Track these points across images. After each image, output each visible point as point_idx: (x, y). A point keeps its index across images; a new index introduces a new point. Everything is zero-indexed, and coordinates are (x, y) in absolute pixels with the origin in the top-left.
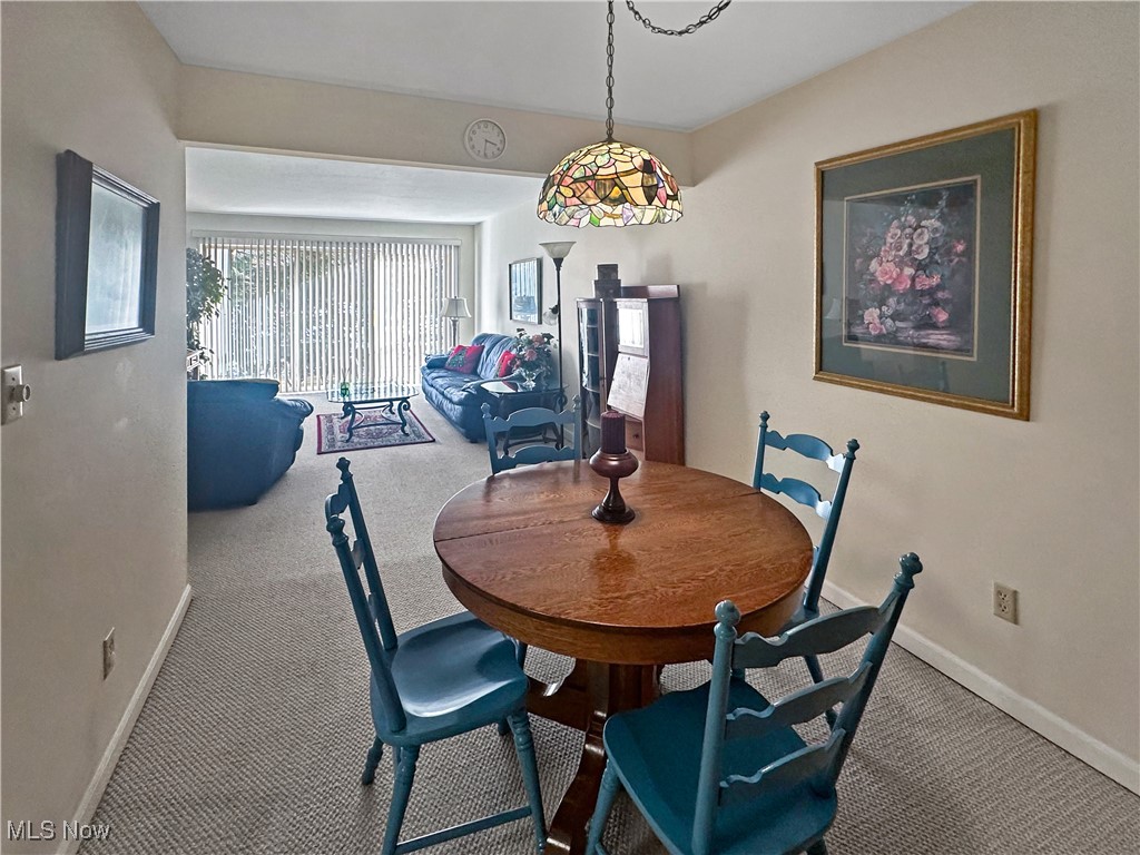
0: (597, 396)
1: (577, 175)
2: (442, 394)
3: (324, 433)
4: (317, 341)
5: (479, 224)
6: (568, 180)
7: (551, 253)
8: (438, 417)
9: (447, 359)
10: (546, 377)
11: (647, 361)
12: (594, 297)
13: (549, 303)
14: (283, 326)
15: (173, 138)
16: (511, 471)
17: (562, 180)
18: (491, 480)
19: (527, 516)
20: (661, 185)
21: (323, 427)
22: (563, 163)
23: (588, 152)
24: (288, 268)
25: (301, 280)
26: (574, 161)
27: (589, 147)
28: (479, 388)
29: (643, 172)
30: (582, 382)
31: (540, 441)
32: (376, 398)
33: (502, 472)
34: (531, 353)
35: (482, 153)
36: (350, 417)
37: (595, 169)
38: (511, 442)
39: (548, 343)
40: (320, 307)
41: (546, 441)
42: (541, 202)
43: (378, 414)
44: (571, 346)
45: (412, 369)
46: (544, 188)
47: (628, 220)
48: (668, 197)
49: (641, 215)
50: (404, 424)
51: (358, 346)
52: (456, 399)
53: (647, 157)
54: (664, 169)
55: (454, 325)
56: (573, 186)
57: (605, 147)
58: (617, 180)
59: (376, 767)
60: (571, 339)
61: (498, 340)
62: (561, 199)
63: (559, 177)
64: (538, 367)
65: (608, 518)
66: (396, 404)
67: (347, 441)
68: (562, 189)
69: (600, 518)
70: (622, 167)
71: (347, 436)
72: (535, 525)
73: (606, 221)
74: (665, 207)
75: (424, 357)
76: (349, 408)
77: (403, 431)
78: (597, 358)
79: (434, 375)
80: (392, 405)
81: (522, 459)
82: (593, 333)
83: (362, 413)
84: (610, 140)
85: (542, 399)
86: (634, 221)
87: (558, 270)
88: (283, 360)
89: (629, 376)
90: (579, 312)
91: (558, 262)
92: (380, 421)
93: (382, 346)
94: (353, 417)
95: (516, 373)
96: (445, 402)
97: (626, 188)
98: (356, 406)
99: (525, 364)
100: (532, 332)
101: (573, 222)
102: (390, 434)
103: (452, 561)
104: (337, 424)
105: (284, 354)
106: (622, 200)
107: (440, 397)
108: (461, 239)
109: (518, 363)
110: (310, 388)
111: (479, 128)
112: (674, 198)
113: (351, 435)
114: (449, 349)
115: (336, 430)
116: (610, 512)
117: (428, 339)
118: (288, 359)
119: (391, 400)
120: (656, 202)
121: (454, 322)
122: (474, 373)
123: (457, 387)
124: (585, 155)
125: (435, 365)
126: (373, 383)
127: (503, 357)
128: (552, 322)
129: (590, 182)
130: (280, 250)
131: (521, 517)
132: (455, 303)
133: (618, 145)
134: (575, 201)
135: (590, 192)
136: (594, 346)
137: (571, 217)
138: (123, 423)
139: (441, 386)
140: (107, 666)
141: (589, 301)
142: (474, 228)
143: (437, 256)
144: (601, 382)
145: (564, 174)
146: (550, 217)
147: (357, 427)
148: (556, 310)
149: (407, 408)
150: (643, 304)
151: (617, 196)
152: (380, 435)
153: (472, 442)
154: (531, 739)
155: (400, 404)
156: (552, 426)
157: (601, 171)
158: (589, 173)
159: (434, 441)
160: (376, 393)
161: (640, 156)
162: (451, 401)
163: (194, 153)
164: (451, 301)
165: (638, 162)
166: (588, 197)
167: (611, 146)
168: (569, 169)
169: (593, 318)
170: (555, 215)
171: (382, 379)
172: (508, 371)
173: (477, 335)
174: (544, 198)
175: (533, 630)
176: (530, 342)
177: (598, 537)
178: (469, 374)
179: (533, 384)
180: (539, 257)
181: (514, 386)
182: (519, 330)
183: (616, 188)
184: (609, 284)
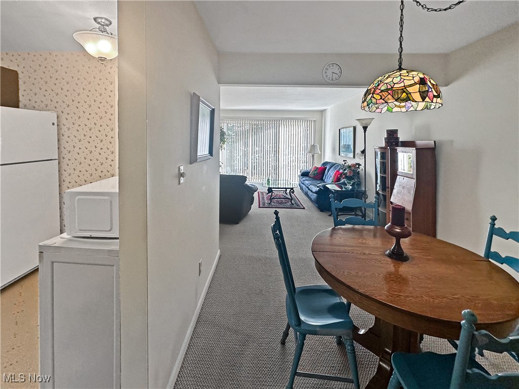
0: (384, 196)
1: (383, 88)
2: (308, 188)
3: (261, 200)
4: (258, 161)
5: (325, 110)
6: (378, 91)
7: (361, 124)
8: (306, 198)
9: (309, 172)
10: (358, 184)
11: (414, 181)
12: (384, 146)
13: (360, 148)
14: (246, 154)
15: (217, 83)
16: (343, 227)
17: (374, 91)
18: (333, 229)
19: (353, 248)
20: (430, 90)
21: (260, 197)
22: (375, 82)
23: (389, 77)
24: (248, 130)
25: (252, 136)
26: (381, 81)
27: (389, 74)
28: (324, 187)
29: (420, 84)
30: (376, 188)
31: (353, 215)
32: (280, 187)
33: (339, 227)
34: (350, 172)
35: (331, 79)
36: (270, 194)
37: (392, 85)
38: (339, 214)
39: (359, 168)
40: (257, 147)
41: (356, 215)
42: (363, 102)
43: (281, 194)
44: (371, 170)
45: (294, 175)
46: (365, 95)
47: (409, 108)
48: (434, 96)
49: (416, 106)
50: (292, 199)
51: (273, 164)
52: (314, 191)
53: (422, 76)
54: (432, 81)
55: (313, 157)
56: (381, 94)
57: (398, 73)
58: (405, 90)
59: (286, 339)
60: (371, 167)
61: (333, 165)
62: (374, 101)
63: (373, 90)
64: (353, 179)
65: (394, 257)
66: (288, 191)
67: (270, 204)
68: (375, 96)
69: (390, 256)
70: (407, 83)
71: (269, 202)
72: (357, 253)
73: (396, 109)
74: (432, 102)
75: (299, 171)
76: (270, 190)
77: (291, 202)
78: (385, 177)
79: (304, 179)
80: (286, 191)
81: (347, 222)
82: (383, 165)
83: (275, 192)
84: (400, 69)
85: (355, 194)
86: (412, 109)
87: (365, 132)
88: (246, 168)
89: (403, 188)
90: (376, 153)
91: (365, 128)
92: (282, 197)
93: (282, 165)
94: (272, 194)
95: (342, 181)
96: (309, 192)
97: (410, 93)
98: (273, 189)
99: (346, 177)
100: (350, 162)
101: (378, 110)
102: (286, 203)
103: (321, 261)
104: (265, 196)
105: (246, 165)
106: (408, 99)
107: (307, 189)
108: (316, 117)
109: (343, 176)
110: (255, 180)
111: (330, 67)
112: (438, 96)
113: (271, 202)
114: (310, 168)
115: (265, 199)
116: (395, 254)
117: (301, 162)
118: (247, 168)
119: (286, 188)
120: (427, 99)
121: (313, 155)
122: (322, 179)
123: (315, 185)
124: (387, 78)
125: (305, 174)
126: (278, 180)
127: (336, 173)
128: (361, 158)
129: (390, 92)
130: (245, 123)
131: (350, 249)
132: (313, 147)
133: (405, 71)
134: (382, 101)
135: (390, 96)
136: (384, 170)
137: (378, 108)
138: (204, 188)
139: (307, 184)
140: (200, 272)
141: (381, 148)
142: (322, 112)
143: (306, 125)
144: (387, 190)
145: (376, 88)
146: (367, 108)
147: (273, 198)
148: (363, 152)
149: (293, 192)
150: (413, 151)
151: (405, 97)
152: (281, 203)
153: (321, 211)
154: (354, 349)
155: (290, 191)
156: (360, 208)
157: (396, 86)
158: (390, 87)
159: (304, 208)
160: (279, 185)
161: (417, 76)
162: (312, 191)
163: (223, 88)
164: (311, 145)
165: (417, 79)
166: (388, 99)
167: (401, 72)
168: (378, 85)
169: (383, 156)
170: (369, 108)
171: (282, 179)
172: (338, 180)
173: (322, 162)
174: (365, 100)
175: (357, 299)
176: (349, 167)
177: (390, 266)
178: (319, 180)
179: (351, 187)
180: (354, 125)
181: (341, 188)
182: (344, 161)
183: (404, 94)
184: (392, 139)
